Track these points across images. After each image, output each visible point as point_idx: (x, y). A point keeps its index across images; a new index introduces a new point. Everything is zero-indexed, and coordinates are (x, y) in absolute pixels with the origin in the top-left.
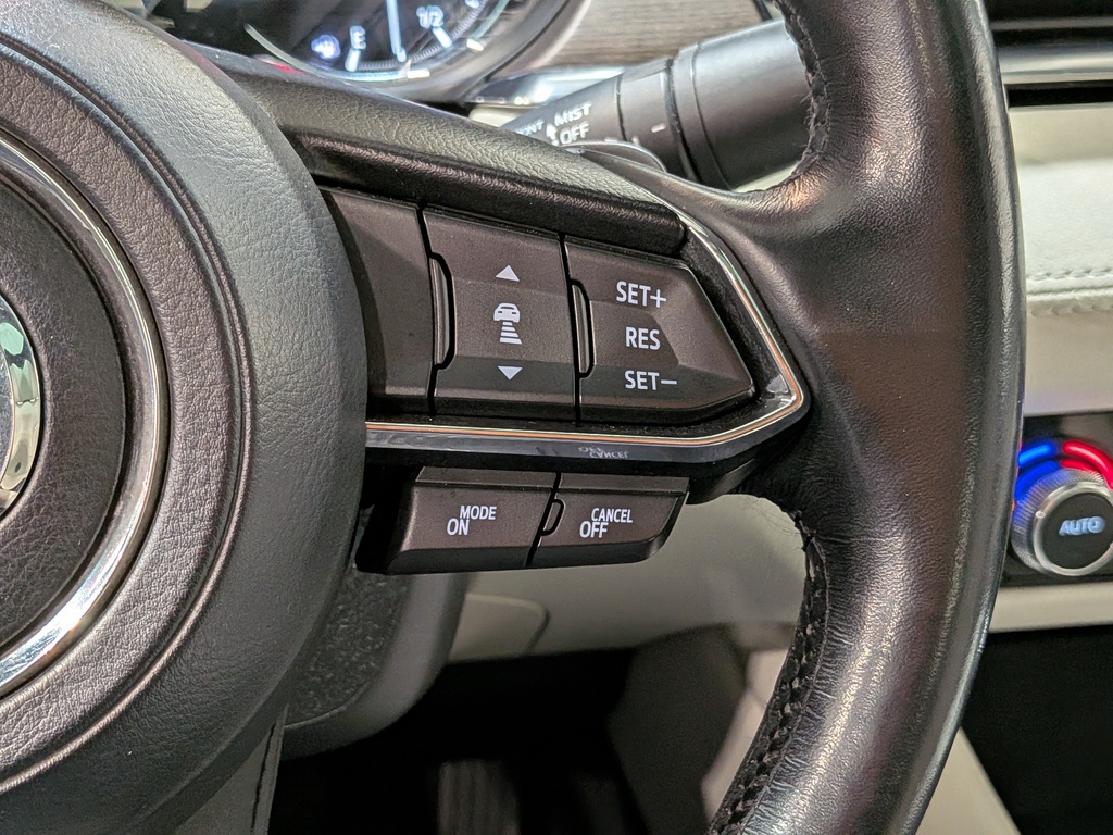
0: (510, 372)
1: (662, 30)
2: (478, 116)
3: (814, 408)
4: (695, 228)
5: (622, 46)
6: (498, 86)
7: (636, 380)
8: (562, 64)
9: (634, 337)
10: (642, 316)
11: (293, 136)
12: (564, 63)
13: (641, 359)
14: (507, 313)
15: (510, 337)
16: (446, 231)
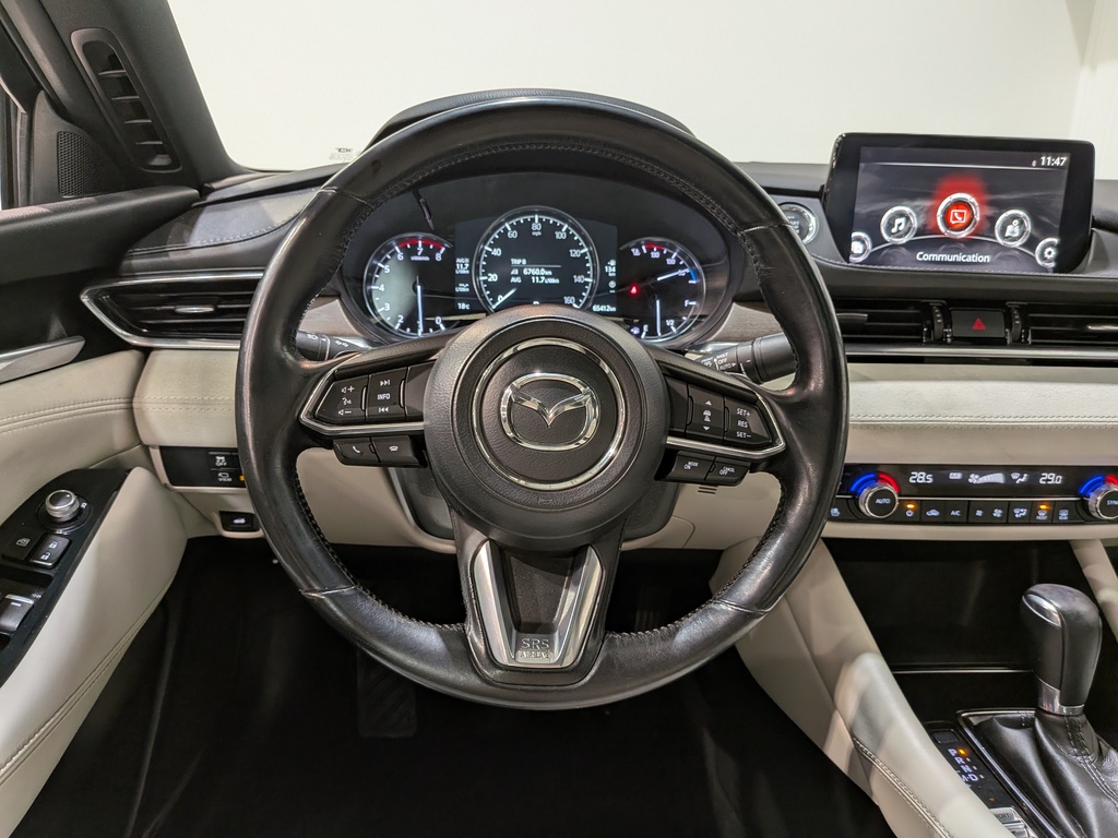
0: (706, 428)
1: (750, 332)
2: (687, 355)
3: (787, 448)
4: (760, 398)
5: (736, 335)
6: (696, 346)
7: (740, 435)
8: (716, 340)
9: (740, 423)
10: (743, 418)
11: (658, 361)
12: (717, 340)
13: (742, 429)
14: (707, 413)
15: (707, 419)
16: (694, 392)
